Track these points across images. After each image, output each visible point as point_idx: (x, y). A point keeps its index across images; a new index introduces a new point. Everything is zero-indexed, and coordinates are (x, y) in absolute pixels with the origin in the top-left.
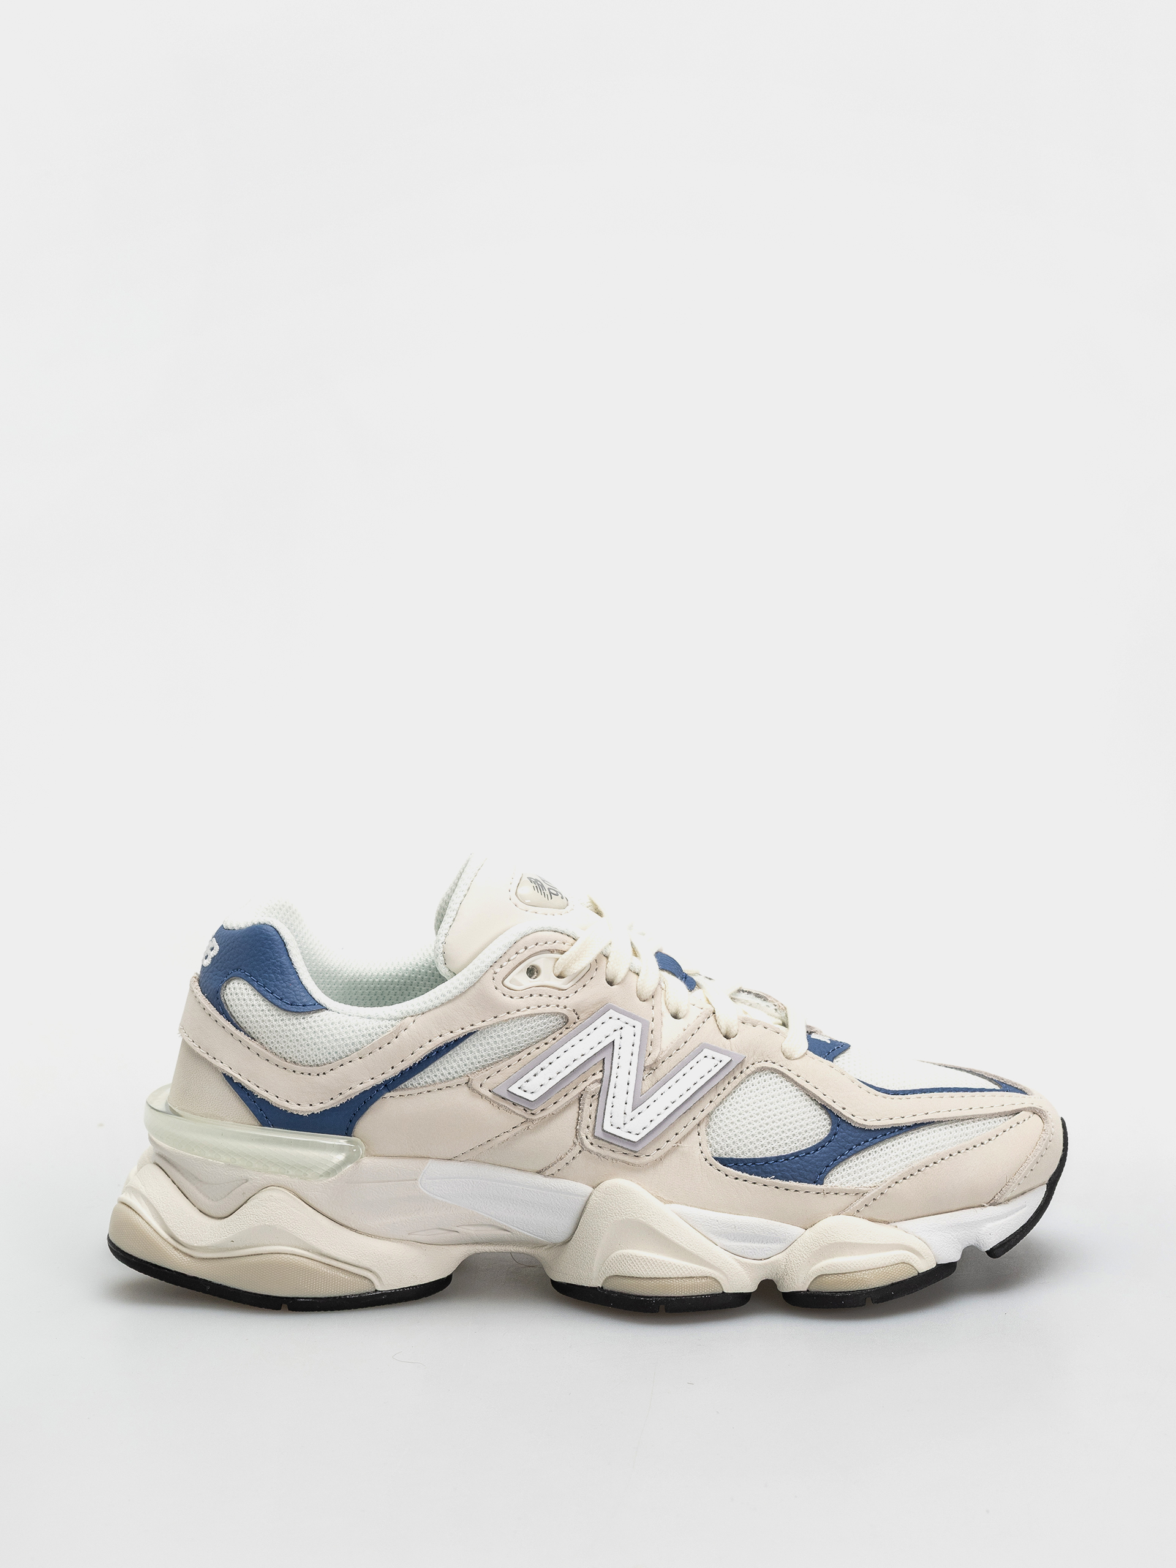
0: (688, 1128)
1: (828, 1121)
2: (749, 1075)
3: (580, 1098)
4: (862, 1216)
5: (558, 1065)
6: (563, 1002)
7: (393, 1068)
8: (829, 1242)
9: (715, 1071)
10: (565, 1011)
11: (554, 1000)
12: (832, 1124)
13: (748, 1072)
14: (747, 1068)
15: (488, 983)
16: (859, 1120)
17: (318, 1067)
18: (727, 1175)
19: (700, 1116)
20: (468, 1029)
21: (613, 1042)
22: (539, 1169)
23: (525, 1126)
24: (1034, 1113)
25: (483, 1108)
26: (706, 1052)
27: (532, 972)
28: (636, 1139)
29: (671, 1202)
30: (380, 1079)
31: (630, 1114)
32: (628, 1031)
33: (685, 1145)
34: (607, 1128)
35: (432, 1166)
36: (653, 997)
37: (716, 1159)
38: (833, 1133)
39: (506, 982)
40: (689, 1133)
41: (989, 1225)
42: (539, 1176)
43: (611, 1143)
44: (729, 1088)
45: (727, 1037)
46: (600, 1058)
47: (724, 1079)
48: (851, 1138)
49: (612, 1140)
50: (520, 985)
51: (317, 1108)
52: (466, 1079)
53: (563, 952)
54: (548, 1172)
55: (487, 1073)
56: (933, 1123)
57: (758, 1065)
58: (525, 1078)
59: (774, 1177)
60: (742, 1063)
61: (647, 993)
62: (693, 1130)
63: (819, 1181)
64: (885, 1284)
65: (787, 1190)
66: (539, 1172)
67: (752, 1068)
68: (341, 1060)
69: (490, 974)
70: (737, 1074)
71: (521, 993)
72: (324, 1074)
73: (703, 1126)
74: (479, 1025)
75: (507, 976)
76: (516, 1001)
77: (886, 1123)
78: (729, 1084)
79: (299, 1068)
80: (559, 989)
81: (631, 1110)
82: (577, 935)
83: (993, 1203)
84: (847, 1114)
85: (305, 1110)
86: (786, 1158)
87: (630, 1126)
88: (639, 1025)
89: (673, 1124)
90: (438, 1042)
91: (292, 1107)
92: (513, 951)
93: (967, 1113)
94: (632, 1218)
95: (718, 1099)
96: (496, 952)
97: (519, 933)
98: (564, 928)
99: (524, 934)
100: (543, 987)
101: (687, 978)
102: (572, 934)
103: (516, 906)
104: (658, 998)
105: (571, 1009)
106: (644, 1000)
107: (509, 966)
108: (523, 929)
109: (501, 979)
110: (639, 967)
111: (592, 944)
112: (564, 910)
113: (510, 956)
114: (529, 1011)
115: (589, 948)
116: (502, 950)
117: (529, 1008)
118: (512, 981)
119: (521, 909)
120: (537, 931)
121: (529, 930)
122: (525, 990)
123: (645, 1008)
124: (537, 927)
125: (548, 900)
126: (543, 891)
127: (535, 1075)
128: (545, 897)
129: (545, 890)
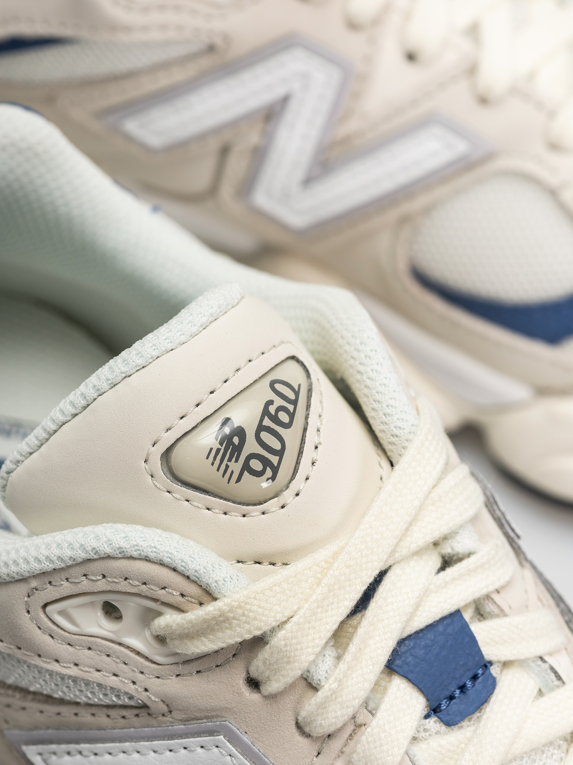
6: (149, 681)
11: (131, 672)
36: (328, 736)
39: (52, 610)
50: (74, 622)
61: (319, 726)
71: (71, 638)
75: (56, 601)
76: (60, 648)
80: (148, 659)
82: (214, 589)
92: (80, 570)
96: (51, 561)
97: (98, 549)
98: (196, 571)
99: (106, 555)
100: (120, 644)
101: (463, 688)
102: (207, 586)
103: (152, 476)
104: (336, 744)
105: (157, 697)
106: (308, 736)
107: (66, 588)
108: (106, 546)
109: (42, 604)
110: (323, 679)
111: (238, 620)
112: (258, 507)
113: (71, 575)
114: (73, 671)
115: (230, 624)
116: (60, 563)
117: (76, 665)
118: (62, 613)
119: (158, 485)
120: (131, 558)
121: (120, 550)
122: (83, 637)
123: (299, 750)
124: (142, 553)
125: (228, 483)
126: (229, 463)
127: (69, 753)
128: (223, 476)
129: (236, 461)
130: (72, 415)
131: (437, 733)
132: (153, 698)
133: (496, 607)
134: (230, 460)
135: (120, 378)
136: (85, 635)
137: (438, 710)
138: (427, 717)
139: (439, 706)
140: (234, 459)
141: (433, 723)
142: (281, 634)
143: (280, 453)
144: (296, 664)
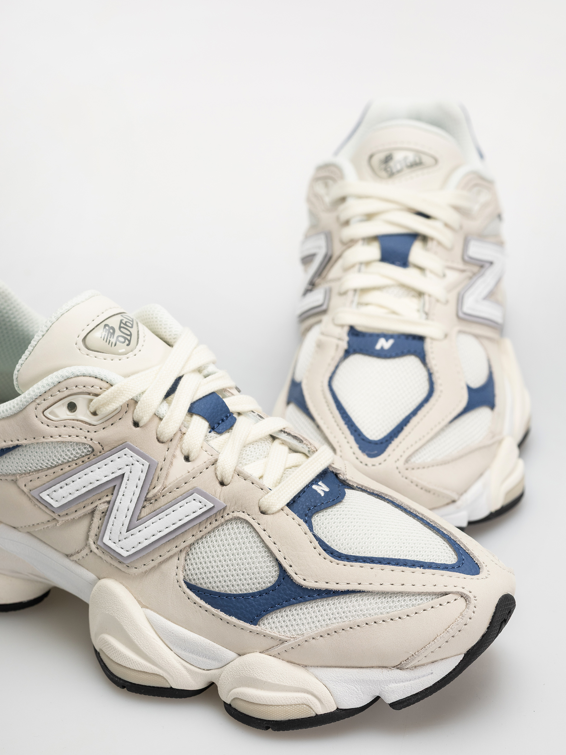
0: (171, 553)
1: (277, 573)
2: (227, 521)
3: (93, 512)
4: (281, 658)
5: (79, 483)
6: (92, 435)
8: (245, 675)
9: (200, 512)
10: (90, 443)
11: (84, 433)
12: (279, 576)
13: (227, 517)
14: (228, 514)
15: (31, 411)
16: (298, 579)
18: (189, 599)
19: (183, 545)
20: (16, 443)
21: (124, 474)
22: (66, 554)
24: (462, 597)
26: (195, 495)
27: (72, 407)
28: (125, 554)
29: (147, 608)
31: (125, 534)
32: (138, 466)
33: (164, 567)
34: (106, 540)
36: (171, 440)
37: (185, 582)
38: (278, 583)
39: (47, 413)
40: (171, 557)
41: (393, 686)
42: (67, 559)
43: (108, 553)
44: (210, 528)
45: (222, 484)
46: (112, 485)
47: (207, 519)
48: (288, 592)
49: (108, 550)
50: (56, 416)
53: (97, 395)
54: (74, 558)
55: (29, 478)
56: (363, 592)
57: (236, 514)
58: (54, 488)
60: (224, 509)
61: (166, 436)
62: (174, 555)
63: (254, 621)
64: (282, 719)
65: (228, 623)
66: (67, 556)
67: (230, 516)
69: (33, 405)
70: (219, 517)
71: (56, 423)
73: (183, 555)
74: (22, 442)
75: (48, 408)
76: (52, 430)
77: (322, 585)
78: (210, 524)
80: (90, 424)
81: (126, 531)
82: (113, 382)
83: (399, 667)
84: (290, 571)
86: (236, 596)
87: (123, 543)
88: (147, 464)
89: (159, 548)
92: (56, 389)
93: (397, 588)
94: (112, 614)
95: (199, 535)
96: (44, 387)
97: (63, 375)
98: (105, 375)
99: (67, 377)
100: (77, 420)
101: (223, 421)
102: (111, 381)
103: (79, 350)
104: (175, 442)
105: (96, 441)
106: (163, 443)
107: (51, 400)
108: (66, 373)
109: (42, 410)
110: (164, 413)
111: (125, 391)
112: (125, 355)
113: (53, 393)
114: (60, 439)
115: (122, 393)
116: (48, 387)
117: (60, 436)
118: (51, 413)
119: (83, 353)
120: (78, 376)
121: (72, 373)
122: (62, 421)
123: (160, 449)
124: (82, 372)
125: (111, 347)
126: (110, 339)
127: (61, 488)
128: (109, 344)
129: (113, 338)
130: (42, 336)
131: (216, 437)
132: (95, 442)
133: (230, 393)
134: (110, 338)
135: (60, 315)
136: (62, 420)
137: (214, 428)
138: (210, 432)
139: (214, 427)
140: (112, 337)
141: (213, 434)
142: (144, 395)
143: (130, 335)
144: (153, 407)
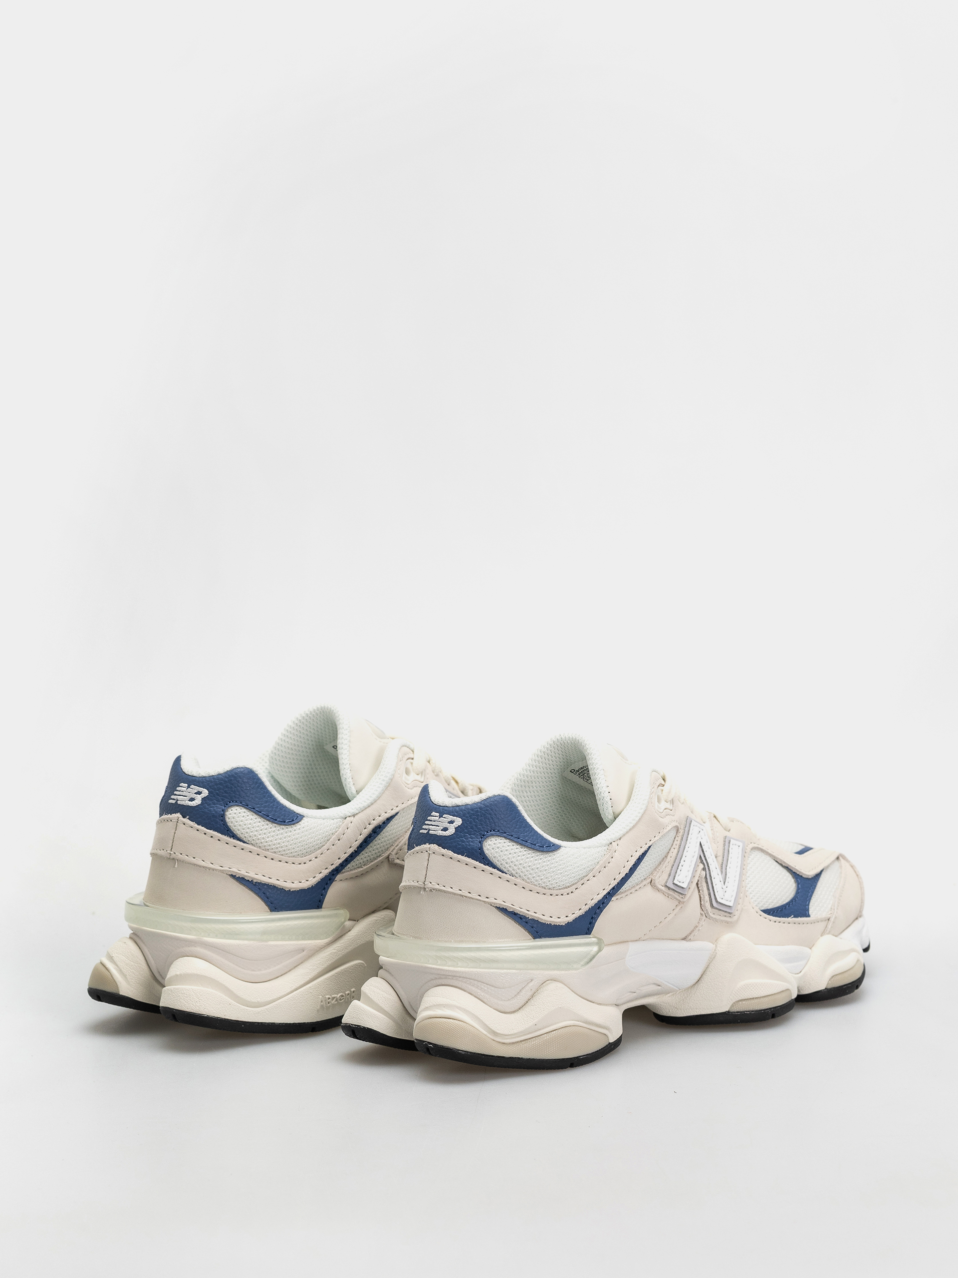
0: (743, 893)
1: (792, 877)
2: (749, 854)
3: (697, 882)
4: (832, 934)
5: (688, 861)
6: (675, 818)
7: (614, 879)
9: (741, 853)
10: (677, 824)
12: (794, 878)
14: (747, 849)
17: (569, 889)
18: (769, 921)
19: (744, 885)
20: (649, 844)
21: (700, 842)
22: (684, 936)
23: (679, 907)
24: (843, 858)
25: (660, 897)
26: (732, 841)
28: (731, 904)
29: (756, 944)
30: (608, 889)
31: (724, 888)
32: (702, 833)
33: (745, 905)
34: (718, 899)
35: (633, 947)
38: (798, 884)
39: (656, 808)
40: (744, 897)
42: (684, 942)
43: (720, 910)
44: (746, 864)
46: (699, 854)
47: (743, 858)
48: (805, 885)
49: (721, 907)
51: (571, 918)
52: (649, 880)
54: (689, 938)
55: (658, 874)
56: (824, 870)
57: (750, 846)
58: (679, 870)
59: (793, 916)
60: (745, 846)
63: (809, 915)
65: (799, 923)
66: (684, 939)
67: (749, 849)
68: (582, 880)
70: (745, 853)
71: (663, 814)
72: (572, 892)
73: (747, 892)
74: (653, 840)
75: (655, 804)
76: (664, 820)
78: (745, 861)
79: (554, 892)
81: (723, 885)
85: (563, 921)
87: (726, 896)
88: (704, 829)
90: (637, 855)
91: (555, 921)
95: (745, 872)
